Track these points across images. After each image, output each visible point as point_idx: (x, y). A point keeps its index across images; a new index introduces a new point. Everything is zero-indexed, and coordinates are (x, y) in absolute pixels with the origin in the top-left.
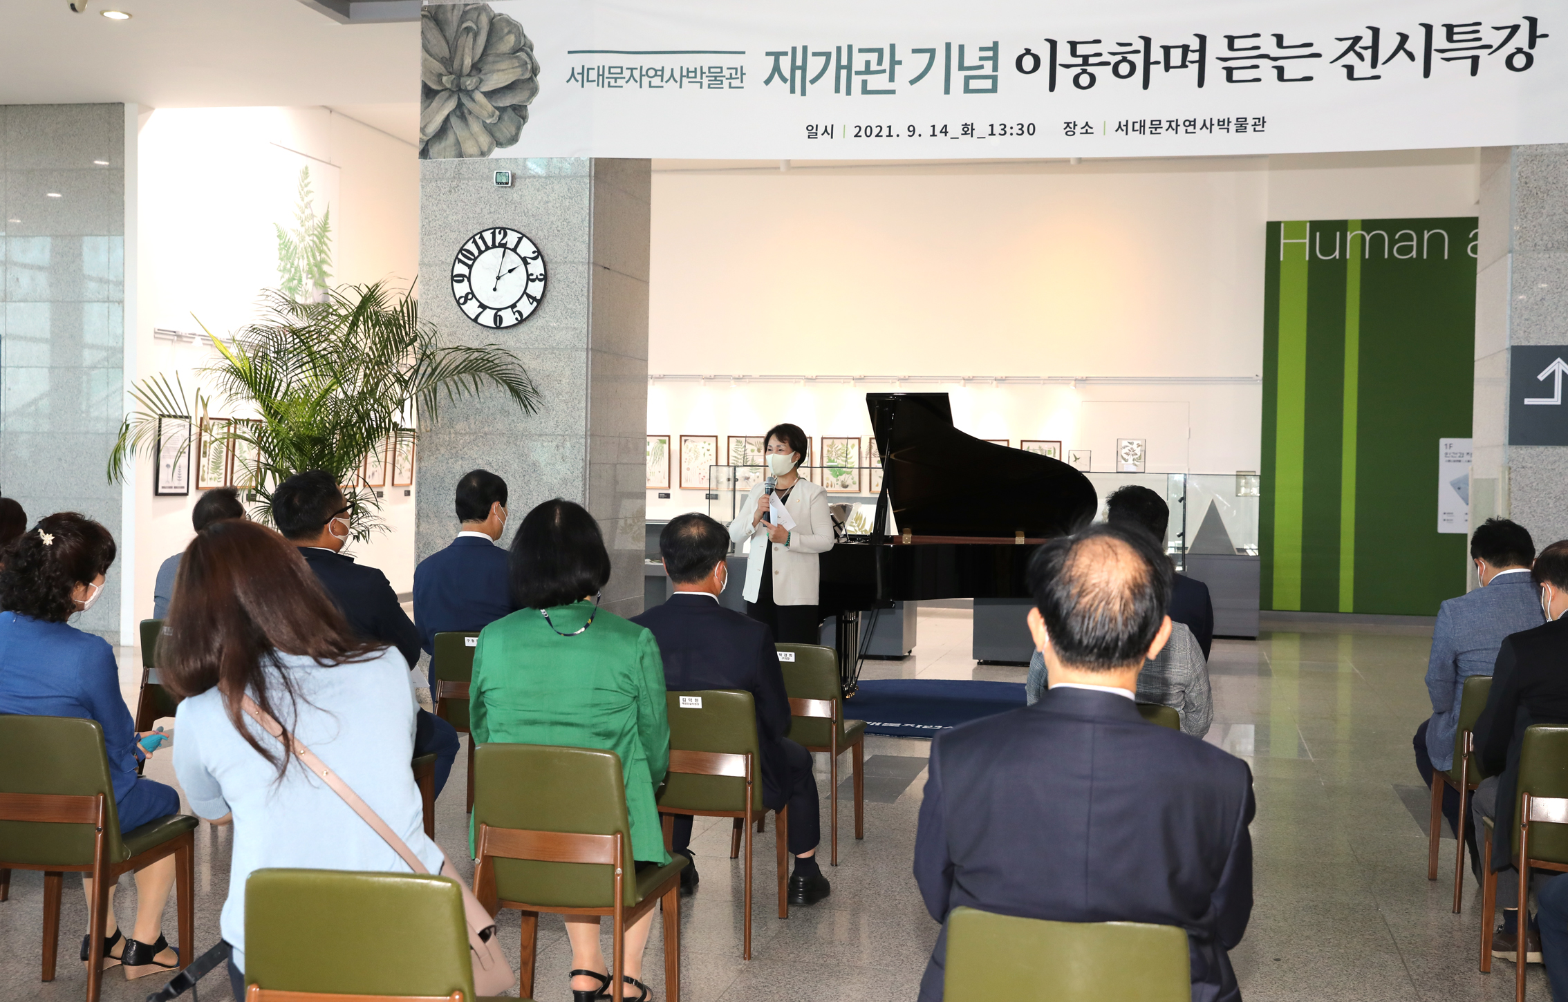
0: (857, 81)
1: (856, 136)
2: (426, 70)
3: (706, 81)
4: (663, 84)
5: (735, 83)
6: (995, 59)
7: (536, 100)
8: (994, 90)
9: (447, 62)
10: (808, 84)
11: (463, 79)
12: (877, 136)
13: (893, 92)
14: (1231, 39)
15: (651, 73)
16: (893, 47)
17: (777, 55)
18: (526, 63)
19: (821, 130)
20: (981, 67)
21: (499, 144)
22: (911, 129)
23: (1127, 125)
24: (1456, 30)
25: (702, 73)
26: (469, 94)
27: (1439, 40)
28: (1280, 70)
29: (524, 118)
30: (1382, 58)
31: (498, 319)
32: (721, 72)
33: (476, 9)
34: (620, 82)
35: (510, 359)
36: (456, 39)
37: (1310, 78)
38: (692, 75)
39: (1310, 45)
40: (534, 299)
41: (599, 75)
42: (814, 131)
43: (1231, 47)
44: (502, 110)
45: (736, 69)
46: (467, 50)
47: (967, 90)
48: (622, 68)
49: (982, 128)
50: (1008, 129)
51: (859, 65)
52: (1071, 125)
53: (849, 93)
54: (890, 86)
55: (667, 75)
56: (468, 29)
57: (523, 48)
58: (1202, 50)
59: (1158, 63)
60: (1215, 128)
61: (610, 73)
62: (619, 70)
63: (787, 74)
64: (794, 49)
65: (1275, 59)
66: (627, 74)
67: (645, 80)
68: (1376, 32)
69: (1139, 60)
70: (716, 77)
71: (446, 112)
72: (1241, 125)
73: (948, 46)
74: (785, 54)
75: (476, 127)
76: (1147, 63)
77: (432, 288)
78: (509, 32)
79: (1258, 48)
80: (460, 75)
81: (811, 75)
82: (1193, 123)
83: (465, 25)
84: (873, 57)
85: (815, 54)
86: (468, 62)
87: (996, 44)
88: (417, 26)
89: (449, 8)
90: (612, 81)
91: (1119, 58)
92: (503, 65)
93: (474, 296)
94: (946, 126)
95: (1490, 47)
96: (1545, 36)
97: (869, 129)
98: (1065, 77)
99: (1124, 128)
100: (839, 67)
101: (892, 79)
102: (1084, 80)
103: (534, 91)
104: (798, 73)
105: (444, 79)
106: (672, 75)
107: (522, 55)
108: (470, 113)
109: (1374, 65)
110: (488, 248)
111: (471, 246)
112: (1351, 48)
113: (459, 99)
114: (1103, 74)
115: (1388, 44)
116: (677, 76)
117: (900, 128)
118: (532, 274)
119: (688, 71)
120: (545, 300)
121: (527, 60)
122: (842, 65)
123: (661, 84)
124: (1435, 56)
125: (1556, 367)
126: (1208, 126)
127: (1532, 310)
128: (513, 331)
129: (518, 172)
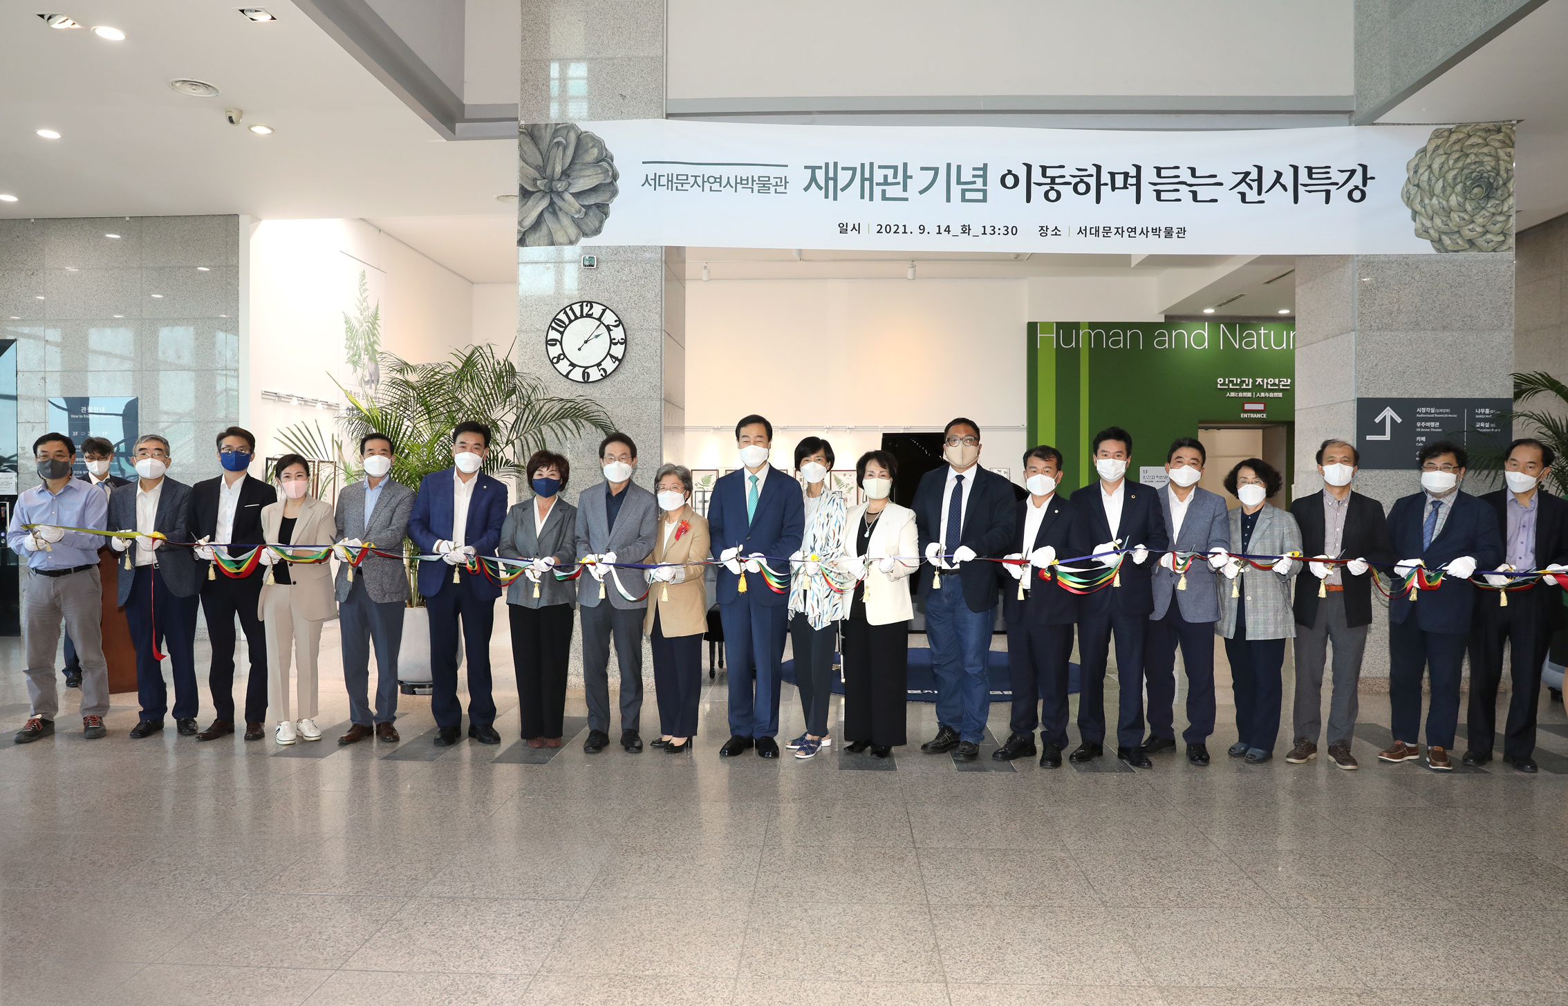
0: (878, 190)
1: (878, 232)
2: (523, 174)
3: (756, 188)
4: (722, 189)
5: (780, 189)
6: (984, 177)
7: (616, 200)
8: (984, 200)
9: (541, 169)
10: (839, 191)
11: (554, 183)
12: (895, 232)
13: (906, 199)
14: (1159, 170)
15: (712, 180)
16: (905, 165)
17: (813, 169)
18: (608, 171)
19: (850, 227)
20: (974, 183)
21: (585, 235)
22: (922, 228)
23: (1085, 230)
24: (1314, 171)
25: (753, 181)
26: (560, 194)
27: (1303, 177)
28: (1195, 194)
29: (606, 214)
30: (1265, 188)
31: (586, 375)
32: (769, 180)
33: (566, 127)
34: (686, 187)
35: (596, 408)
36: (549, 151)
37: (1215, 201)
38: (743, 182)
39: (1215, 176)
40: (616, 359)
41: (668, 181)
42: (845, 227)
43: (1159, 175)
44: (588, 207)
45: (781, 178)
46: (557, 160)
47: (964, 200)
48: (687, 175)
49: (976, 229)
50: (996, 230)
51: (879, 178)
52: (1045, 229)
53: (871, 199)
54: (904, 195)
55: (724, 182)
56: (559, 144)
57: (605, 158)
58: (1138, 177)
59: (1106, 184)
60: (1150, 234)
61: (677, 179)
62: (685, 177)
63: (822, 184)
64: (827, 165)
65: (1191, 185)
66: (691, 180)
67: (707, 185)
68: (1260, 169)
69: (1092, 182)
70: (764, 184)
71: (540, 209)
72: (1169, 233)
73: (949, 166)
74: (820, 168)
75: (566, 221)
76: (1099, 185)
77: (528, 350)
78: (593, 146)
79: (1178, 177)
80: (552, 180)
81: (840, 185)
82: (1134, 230)
83: (556, 140)
84: (890, 172)
85: (843, 169)
86: (558, 169)
87: (985, 165)
88: (516, 142)
89: (543, 127)
90: (679, 186)
91: (1078, 179)
92: (588, 172)
93: (565, 356)
94: (948, 226)
95: (1337, 184)
96: (1373, 178)
97: (888, 227)
98: (1038, 192)
99: (1084, 232)
100: (863, 180)
101: (905, 189)
102: (1053, 195)
103: (614, 193)
104: (831, 183)
105: (539, 182)
106: (728, 182)
107: (604, 164)
108: (561, 210)
109: (1259, 193)
110: (576, 318)
111: (562, 317)
112: (1243, 180)
113: (551, 199)
114: (1067, 191)
115: (1268, 179)
116: (733, 182)
117: (913, 227)
118: (614, 339)
119: (741, 179)
120: (625, 360)
121: (609, 168)
122: (865, 178)
123: (720, 189)
124: (1301, 189)
125: (1386, 414)
126: (1145, 232)
127: (1369, 373)
128: (599, 385)
129: (600, 257)
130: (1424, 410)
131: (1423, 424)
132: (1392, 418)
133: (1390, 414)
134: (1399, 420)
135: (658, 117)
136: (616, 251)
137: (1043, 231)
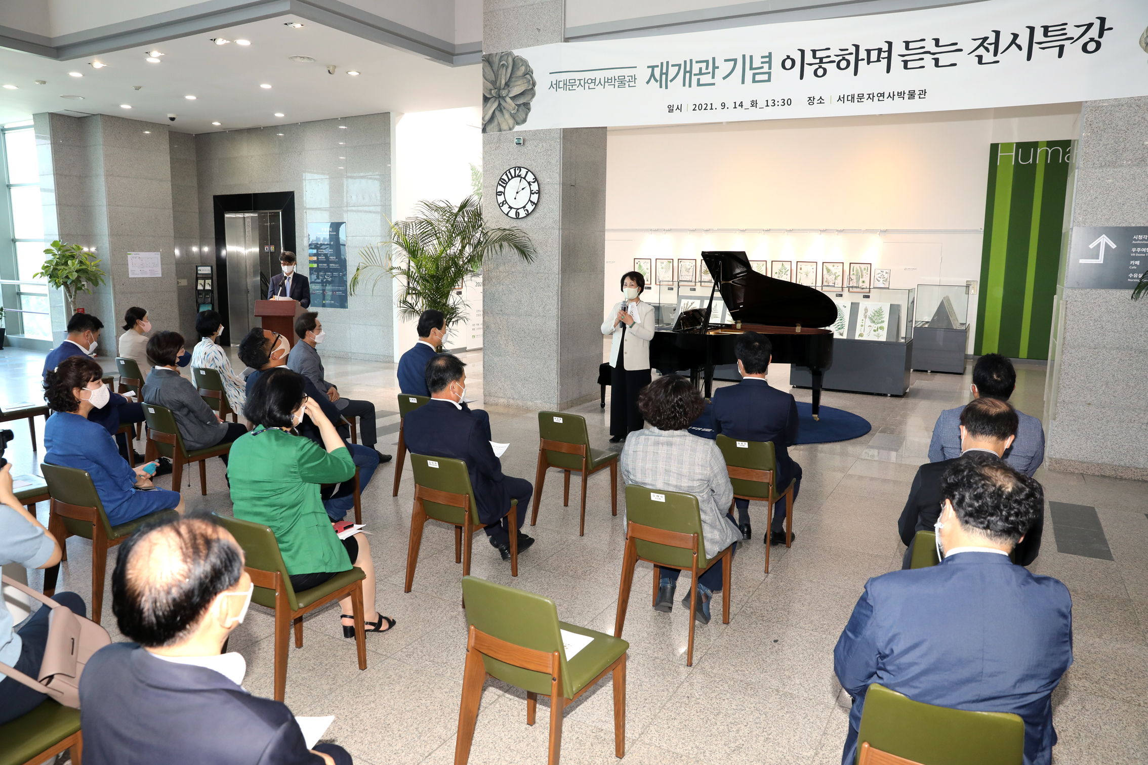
0: (694, 79)
1: (694, 110)
2: (485, 87)
3: (617, 84)
4: (596, 87)
5: (631, 84)
6: (770, 63)
7: (534, 99)
8: (769, 80)
9: (494, 83)
10: (669, 82)
11: (501, 91)
12: (705, 109)
13: (714, 84)
14: (907, 43)
15: (590, 81)
16: (714, 59)
17: (653, 67)
18: (530, 81)
19: (675, 107)
20: (762, 67)
21: (518, 124)
22: (723, 104)
23: (844, 98)
24: (1050, 29)
25: (615, 80)
26: (504, 98)
27: (1039, 36)
28: (937, 60)
29: (529, 109)
30: (1001, 49)
31: (517, 214)
32: (625, 79)
33: (506, 54)
34: (574, 87)
35: (523, 234)
36: (498, 71)
37: (955, 65)
38: (610, 81)
39: (956, 44)
40: (534, 203)
41: (564, 84)
42: (672, 108)
43: (907, 48)
44: (519, 106)
45: (632, 76)
46: (503, 76)
47: (754, 81)
49: (761, 103)
50: (776, 102)
51: (696, 70)
52: (812, 99)
54: (712, 81)
55: (597, 82)
56: (503, 65)
57: (529, 72)
58: (889, 51)
59: (863, 60)
60: (896, 97)
61: (569, 83)
62: (574, 81)
63: (658, 78)
64: (662, 64)
65: (934, 54)
66: (577, 83)
67: (587, 85)
68: (997, 33)
69: (852, 58)
70: (622, 82)
71: (493, 109)
72: (912, 95)
73: (744, 56)
74: (658, 66)
75: (507, 115)
76: (857, 60)
77: (488, 199)
78: (522, 65)
79: (923, 47)
80: (499, 89)
81: (670, 77)
82: (883, 95)
83: (501, 63)
84: (704, 65)
85: (673, 66)
86: (503, 82)
87: (770, 54)
88: (480, 66)
89: (494, 55)
90: (571, 87)
91: (841, 58)
92: (519, 83)
93: (506, 202)
94: (742, 102)
95: (1072, 38)
96: (1110, 29)
97: (700, 106)
98: (809, 71)
99: (842, 99)
100: (685, 72)
101: (713, 77)
102: (820, 72)
103: (533, 95)
104: (664, 76)
105: (493, 91)
106: (600, 82)
107: (528, 76)
108: (504, 108)
109: (995, 54)
110: (512, 178)
111: (505, 177)
112: (981, 45)
113: (499, 101)
114: (831, 68)
115: (1005, 41)
116: (602, 82)
117: (717, 105)
118: (533, 191)
119: (608, 79)
120: (539, 204)
121: (530, 79)
122: (686, 71)
123: (594, 87)
124: (1035, 46)
125: (1101, 240)
126: (892, 96)
127: (1088, 205)
128: (525, 220)
129: (526, 137)
130: (1140, 237)
131: (1139, 249)
132: (1107, 245)
133: (1105, 240)
134: (1114, 246)
135: (558, 42)
136: (535, 133)
137: (811, 100)
